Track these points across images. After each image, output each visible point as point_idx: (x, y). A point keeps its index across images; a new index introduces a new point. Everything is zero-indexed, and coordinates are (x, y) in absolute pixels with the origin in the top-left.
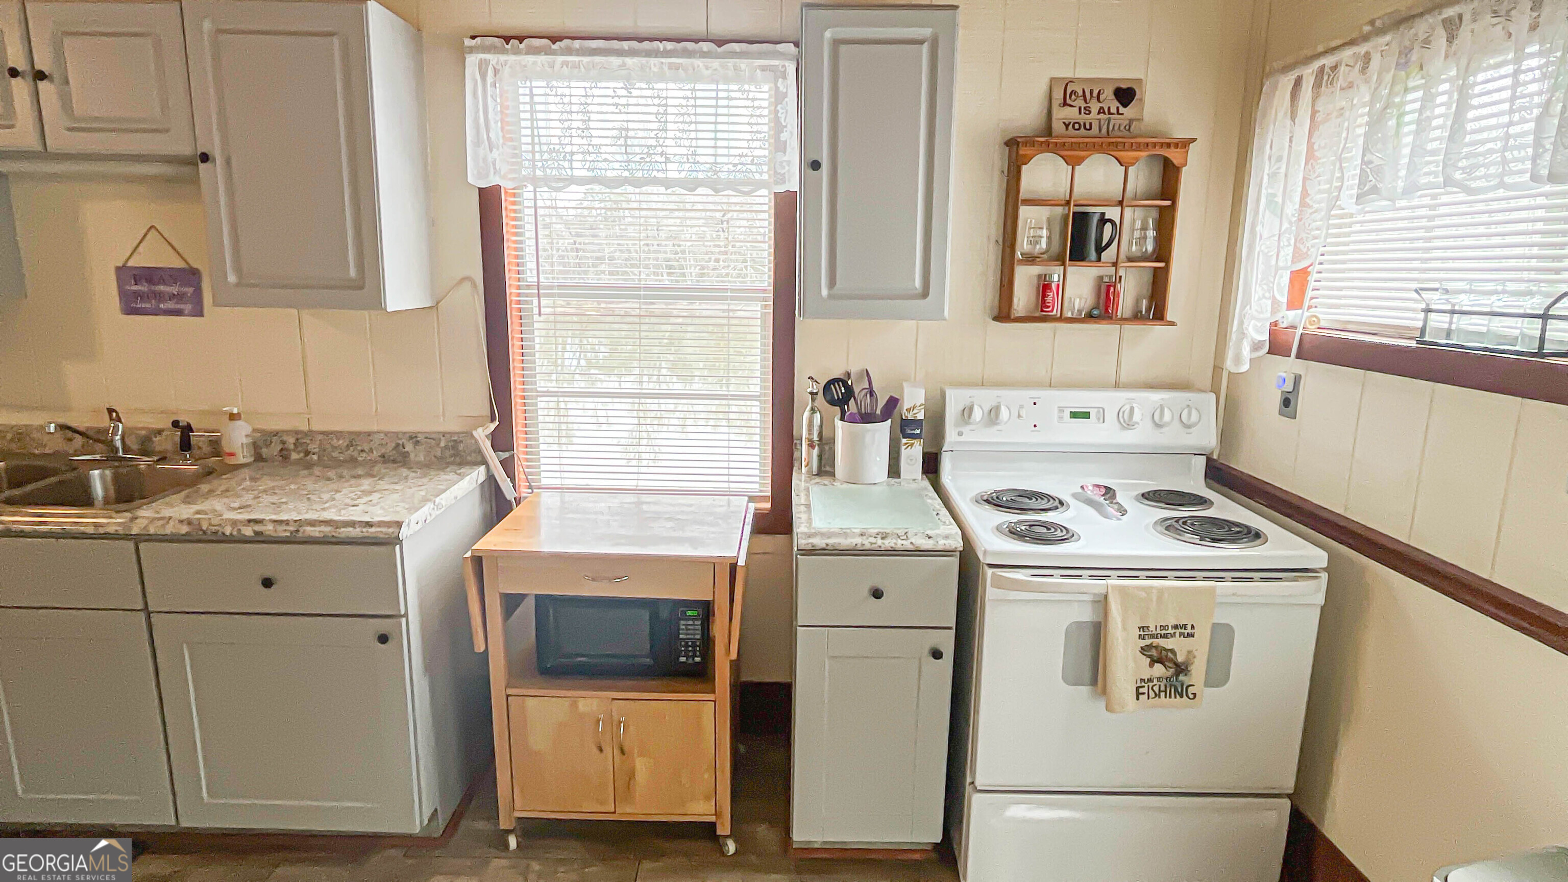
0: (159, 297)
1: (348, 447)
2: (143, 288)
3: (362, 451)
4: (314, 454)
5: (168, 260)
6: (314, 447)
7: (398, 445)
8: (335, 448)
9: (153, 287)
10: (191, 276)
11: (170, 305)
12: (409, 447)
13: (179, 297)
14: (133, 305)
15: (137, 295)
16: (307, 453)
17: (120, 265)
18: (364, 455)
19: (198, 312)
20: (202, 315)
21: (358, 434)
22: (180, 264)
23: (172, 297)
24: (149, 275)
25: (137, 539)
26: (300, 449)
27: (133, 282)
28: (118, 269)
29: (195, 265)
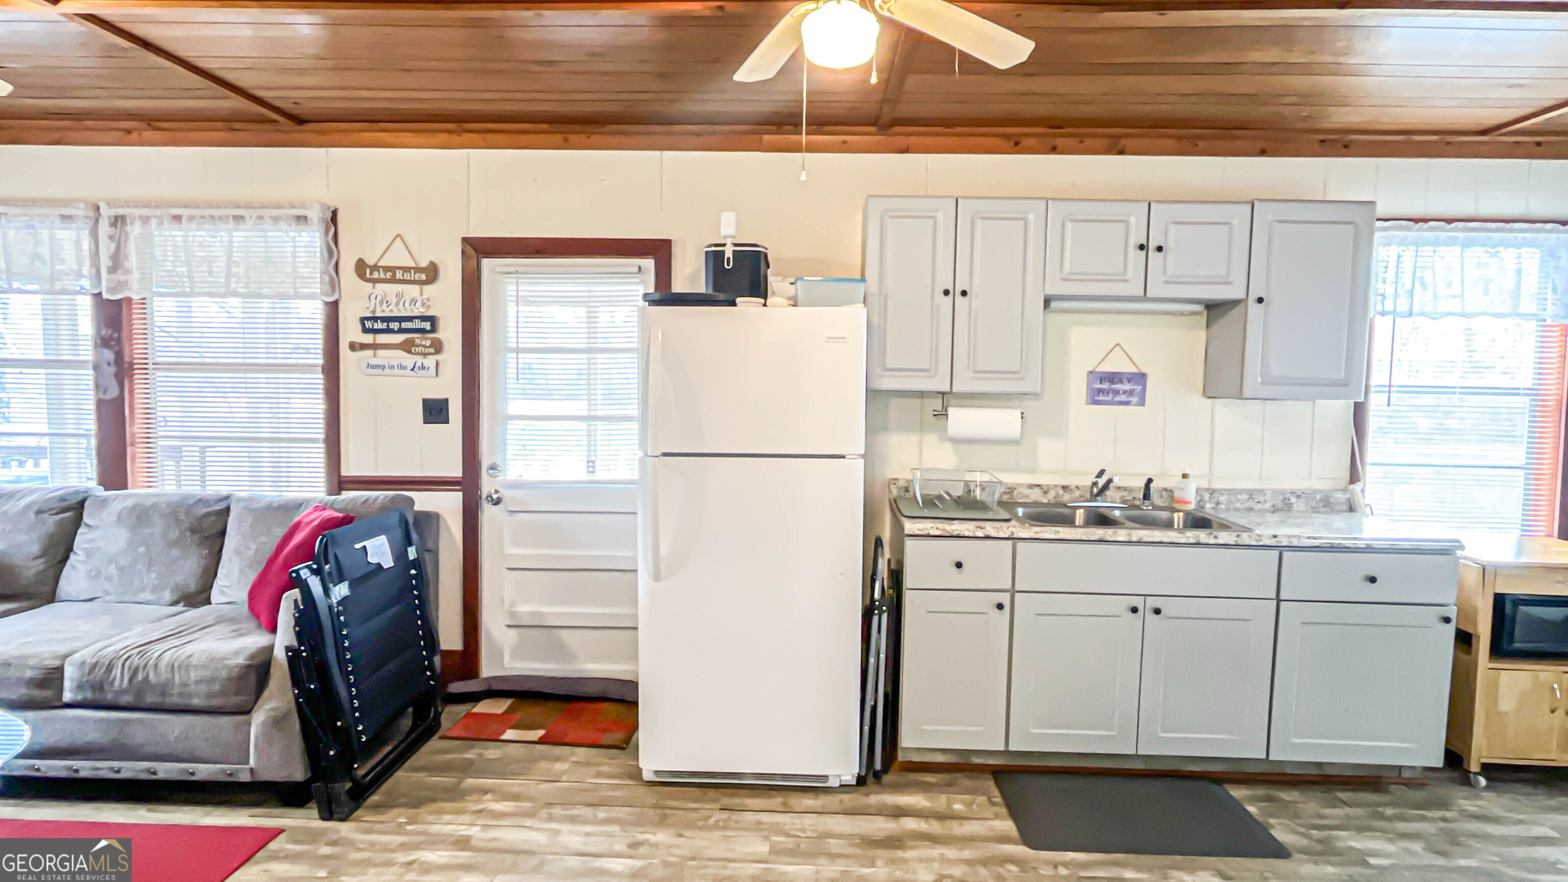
0: (1116, 392)
1: (1249, 499)
2: (1105, 386)
3: (1259, 502)
4: (1223, 504)
5: (1127, 368)
6: (1223, 499)
7: (1285, 499)
8: (1238, 500)
9: (1114, 386)
10: (1140, 378)
11: (1123, 398)
12: (1293, 500)
13: (1131, 393)
14: (1096, 398)
15: (1100, 391)
16: (1218, 503)
17: (1090, 370)
18: (1259, 505)
19: (1142, 403)
20: (1143, 405)
21: (1253, 490)
22: (1135, 370)
23: (1125, 392)
24: (1113, 378)
25: (1281, 550)
26: (1213, 501)
27: (1099, 382)
28: (1091, 372)
29: (1144, 371)
